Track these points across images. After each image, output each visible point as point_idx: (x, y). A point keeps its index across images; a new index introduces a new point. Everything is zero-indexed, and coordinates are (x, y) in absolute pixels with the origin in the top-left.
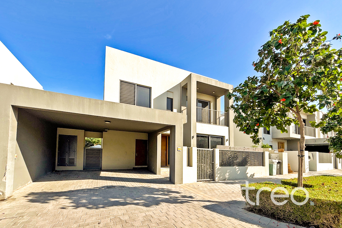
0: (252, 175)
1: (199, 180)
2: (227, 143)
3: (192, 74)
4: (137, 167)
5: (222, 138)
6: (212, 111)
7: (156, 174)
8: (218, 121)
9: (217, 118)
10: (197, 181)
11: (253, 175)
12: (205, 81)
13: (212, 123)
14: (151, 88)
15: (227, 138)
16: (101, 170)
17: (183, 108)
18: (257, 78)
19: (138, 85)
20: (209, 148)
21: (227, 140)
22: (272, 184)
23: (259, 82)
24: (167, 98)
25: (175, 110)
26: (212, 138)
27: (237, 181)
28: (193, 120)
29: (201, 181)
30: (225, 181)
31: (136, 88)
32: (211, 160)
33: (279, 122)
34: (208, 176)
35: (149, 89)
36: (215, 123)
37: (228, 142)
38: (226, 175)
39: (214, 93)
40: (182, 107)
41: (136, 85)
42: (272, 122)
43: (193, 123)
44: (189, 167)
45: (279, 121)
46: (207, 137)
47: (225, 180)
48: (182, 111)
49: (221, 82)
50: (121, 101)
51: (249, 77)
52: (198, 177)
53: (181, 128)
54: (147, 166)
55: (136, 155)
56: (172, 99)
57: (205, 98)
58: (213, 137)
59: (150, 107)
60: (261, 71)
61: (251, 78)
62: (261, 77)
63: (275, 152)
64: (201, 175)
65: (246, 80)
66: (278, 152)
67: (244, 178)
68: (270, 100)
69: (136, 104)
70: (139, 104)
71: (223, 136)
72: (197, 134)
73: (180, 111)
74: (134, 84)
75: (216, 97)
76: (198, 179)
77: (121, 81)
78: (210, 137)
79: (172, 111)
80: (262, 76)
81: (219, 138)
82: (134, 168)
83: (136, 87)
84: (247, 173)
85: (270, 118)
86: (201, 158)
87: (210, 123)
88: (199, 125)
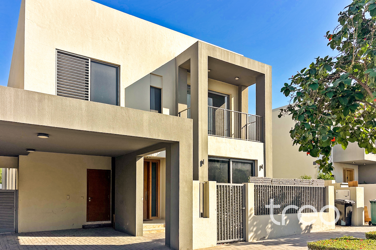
0: (308, 226)
1: (220, 241)
2: (261, 174)
3: (199, 43)
4: (90, 223)
5: (252, 164)
6: (233, 113)
7: (134, 235)
8: (243, 131)
9: (243, 125)
10: (217, 244)
11: (311, 227)
12: (223, 57)
13: (233, 136)
14: (119, 66)
15: (260, 163)
16: (17, 233)
17: (182, 107)
18: (331, 59)
19: (93, 61)
20: (229, 182)
21: (261, 167)
22: (355, 239)
23: (334, 66)
24: (151, 87)
25: (166, 111)
26: (235, 163)
27: (282, 240)
28: (202, 131)
29: (223, 243)
30: (265, 241)
31: (89, 67)
32: (240, 203)
33: (364, 136)
34: (235, 234)
35: (115, 69)
36: (239, 136)
37: (262, 170)
38: (267, 227)
39: (237, 79)
40: (179, 105)
41: (90, 59)
42: (352, 135)
43: (202, 138)
44: (202, 218)
45: (364, 133)
46: (227, 161)
47: (264, 238)
48: (180, 113)
49: (252, 60)
50: (59, 93)
51: (319, 57)
52: (218, 236)
53: (189, 146)
54: (110, 222)
55: (88, 200)
56: (160, 90)
57: (221, 89)
58: (237, 161)
59: (118, 103)
60: (338, 49)
61: (322, 59)
62: (338, 59)
63: (342, 186)
64: (224, 232)
65: (313, 64)
66: (347, 186)
67: (295, 234)
68: (353, 99)
69: (89, 99)
70: (96, 99)
71: (254, 161)
72: (209, 156)
73: (175, 113)
74: (86, 59)
75: (240, 88)
76: (218, 239)
77: (58, 52)
78: (231, 163)
79: (160, 111)
80: (340, 56)
81: (247, 163)
82: (84, 227)
83: (89, 64)
84: (301, 224)
85: (348, 128)
86: (224, 201)
87: (229, 135)
88: (212, 139)
